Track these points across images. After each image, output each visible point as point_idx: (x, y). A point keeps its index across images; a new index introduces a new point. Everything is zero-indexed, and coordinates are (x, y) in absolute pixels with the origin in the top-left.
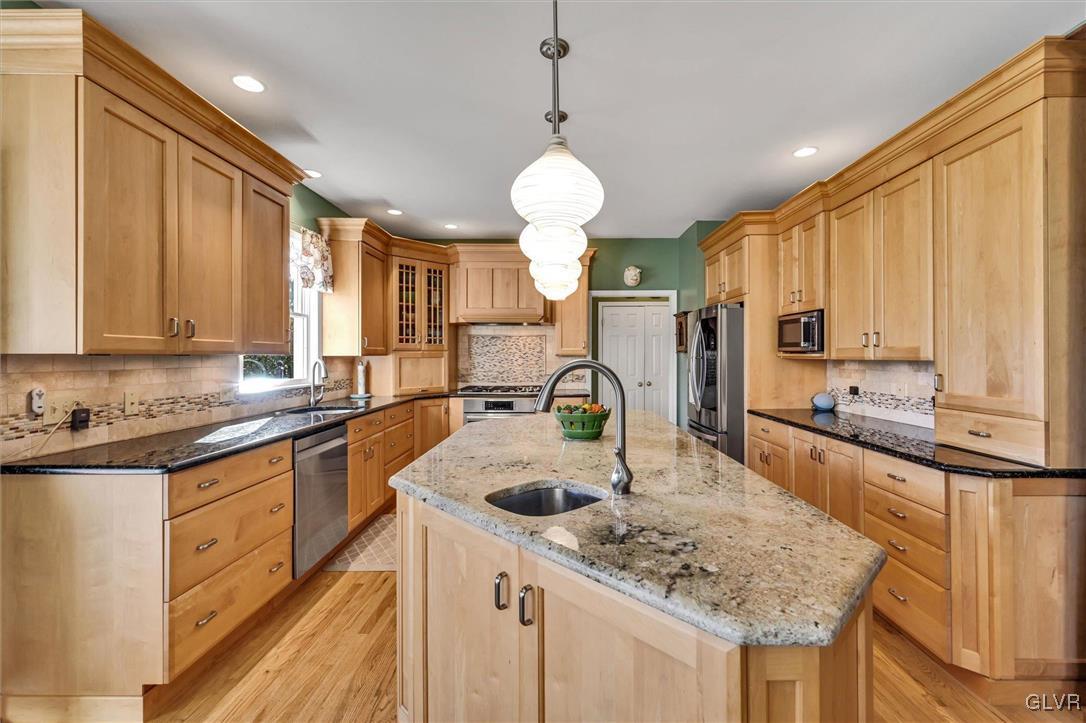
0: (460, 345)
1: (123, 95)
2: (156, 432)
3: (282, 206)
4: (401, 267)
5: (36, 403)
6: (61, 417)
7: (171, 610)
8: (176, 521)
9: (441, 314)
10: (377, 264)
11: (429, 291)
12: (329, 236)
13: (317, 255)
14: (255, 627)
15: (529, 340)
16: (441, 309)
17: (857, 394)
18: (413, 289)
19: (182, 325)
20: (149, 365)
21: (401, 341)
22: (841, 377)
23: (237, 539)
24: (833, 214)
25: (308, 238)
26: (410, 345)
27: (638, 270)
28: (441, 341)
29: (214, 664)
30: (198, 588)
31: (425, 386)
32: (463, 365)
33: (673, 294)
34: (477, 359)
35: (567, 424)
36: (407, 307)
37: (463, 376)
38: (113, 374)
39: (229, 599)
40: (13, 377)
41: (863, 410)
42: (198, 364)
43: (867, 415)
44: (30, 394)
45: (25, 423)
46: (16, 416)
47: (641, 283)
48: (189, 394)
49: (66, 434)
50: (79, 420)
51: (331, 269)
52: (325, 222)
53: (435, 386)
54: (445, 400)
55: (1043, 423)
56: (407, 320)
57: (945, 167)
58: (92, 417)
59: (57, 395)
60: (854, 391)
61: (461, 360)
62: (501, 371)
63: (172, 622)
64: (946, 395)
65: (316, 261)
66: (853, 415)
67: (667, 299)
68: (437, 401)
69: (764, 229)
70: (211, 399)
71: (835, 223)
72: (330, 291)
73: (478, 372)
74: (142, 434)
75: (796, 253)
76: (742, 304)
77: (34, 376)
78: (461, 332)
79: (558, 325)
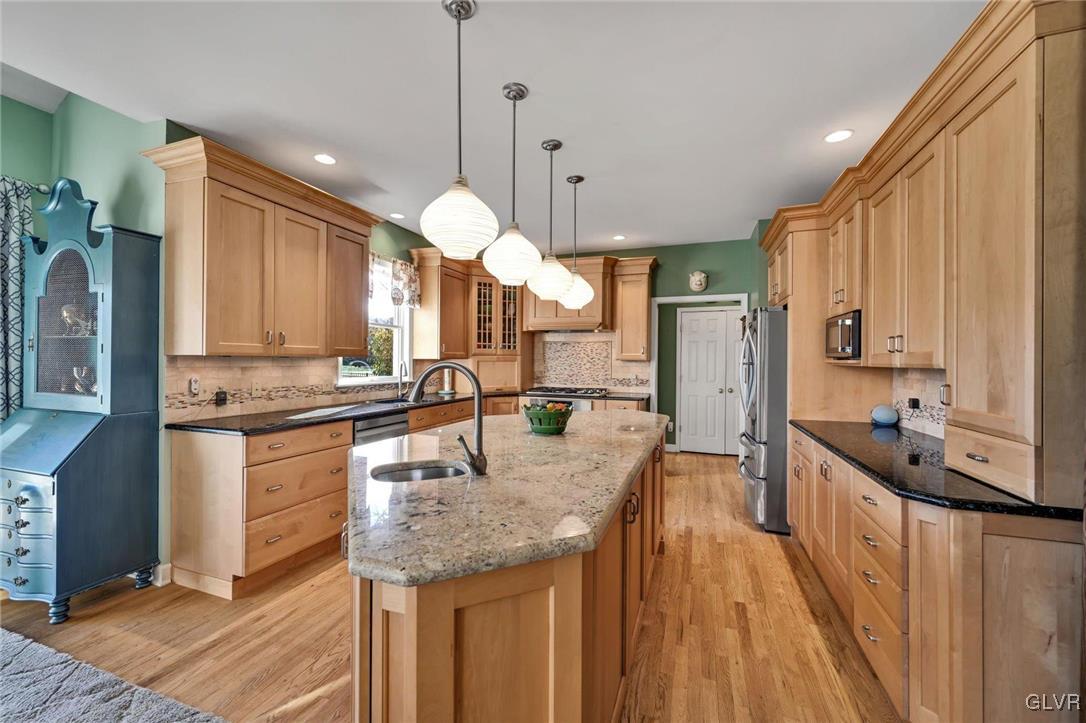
0: (536, 350)
1: (236, 185)
2: (273, 410)
3: (362, 245)
4: (479, 284)
5: (194, 386)
6: (210, 396)
7: (247, 529)
8: (251, 469)
9: (514, 323)
10: (458, 284)
11: (504, 304)
12: (418, 263)
13: (405, 278)
14: (322, 556)
15: (596, 346)
16: (514, 319)
17: (918, 408)
18: (490, 303)
19: (277, 336)
20: (270, 364)
21: (479, 347)
22: (905, 387)
23: (301, 487)
24: (871, 202)
25: (398, 266)
26: (487, 350)
27: (703, 275)
28: (515, 347)
29: (286, 574)
30: (269, 517)
31: (499, 387)
32: (538, 368)
33: (743, 297)
34: (550, 363)
35: (536, 421)
36: (485, 318)
37: (538, 378)
38: (243, 369)
39: (294, 529)
40: (181, 369)
41: (923, 428)
42: (306, 363)
43: (927, 433)
44: (190, 381)
45: (187, 399)
46: (182, 394)
47: (707, 287)
48: (299, 385)
49: (213, 407)
50: (220, 399)
51: (419, 290)
52: (414, 252)
53: (508, 385)
54: (514, 398)
55: (1033, 448)
56: (485, 329)
57: (955, 136)
58: (229, 397)
59: (207, 382)
60: (915, 404)
61: (536, 364)
62: (571, 374)
63: (248, 537)
64: (954, 410)
65: (405, 284)
66: (915, 432)
67: (738, 302)
68: (507, 399)
69: (812, 223)
70: (316, 389)
71: (872, 211)
72: (418, 306)
73: (551, 374)
74: (264, 411)
75: (841, 250)
76: (785, 307)
77: (194, 370)
78: (536, 339)
79: (618, 331)
